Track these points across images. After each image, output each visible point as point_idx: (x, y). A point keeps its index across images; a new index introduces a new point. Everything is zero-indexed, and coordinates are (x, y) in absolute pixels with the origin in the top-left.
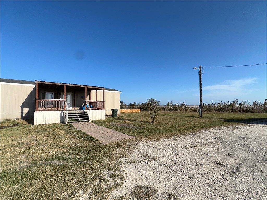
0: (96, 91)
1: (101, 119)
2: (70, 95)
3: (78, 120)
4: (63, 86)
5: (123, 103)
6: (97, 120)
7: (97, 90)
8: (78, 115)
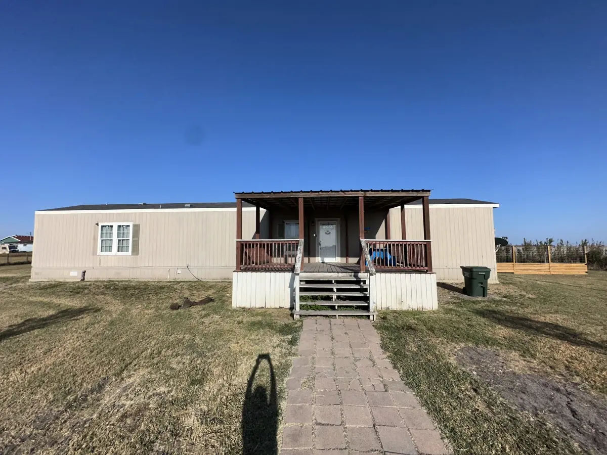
0: (402, 209)
1: (420, 306)
2: (335, 226)
3: (333, 308)
4: (296, 199)
5: (507, 242)
6: (405, 309)
7: (406, 206)
8: (335, 290)
